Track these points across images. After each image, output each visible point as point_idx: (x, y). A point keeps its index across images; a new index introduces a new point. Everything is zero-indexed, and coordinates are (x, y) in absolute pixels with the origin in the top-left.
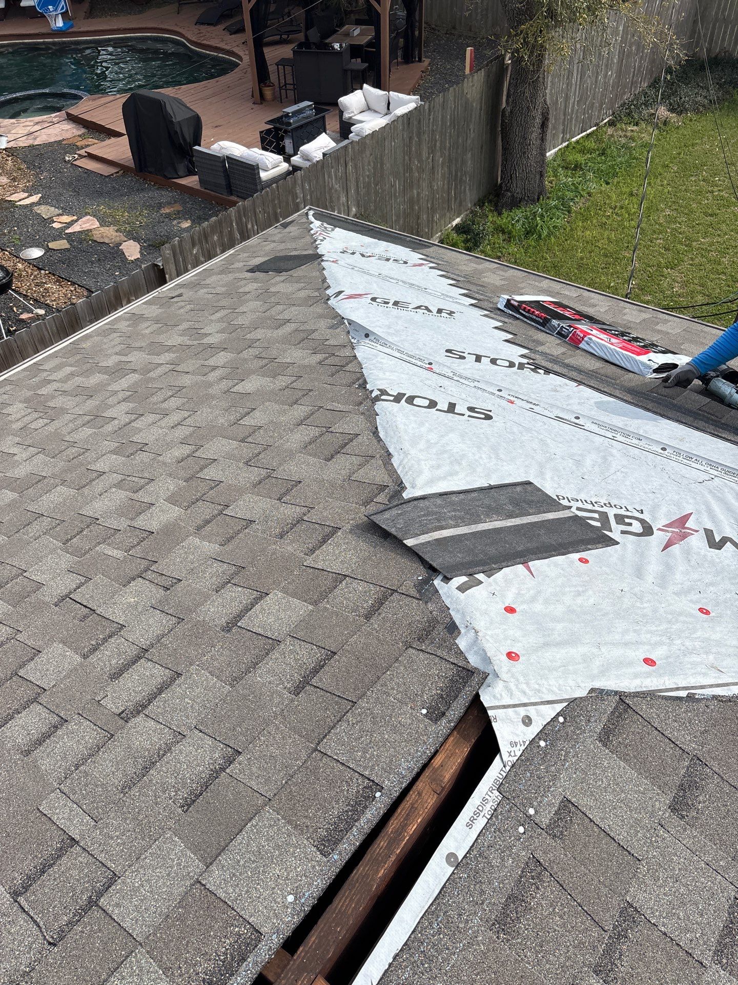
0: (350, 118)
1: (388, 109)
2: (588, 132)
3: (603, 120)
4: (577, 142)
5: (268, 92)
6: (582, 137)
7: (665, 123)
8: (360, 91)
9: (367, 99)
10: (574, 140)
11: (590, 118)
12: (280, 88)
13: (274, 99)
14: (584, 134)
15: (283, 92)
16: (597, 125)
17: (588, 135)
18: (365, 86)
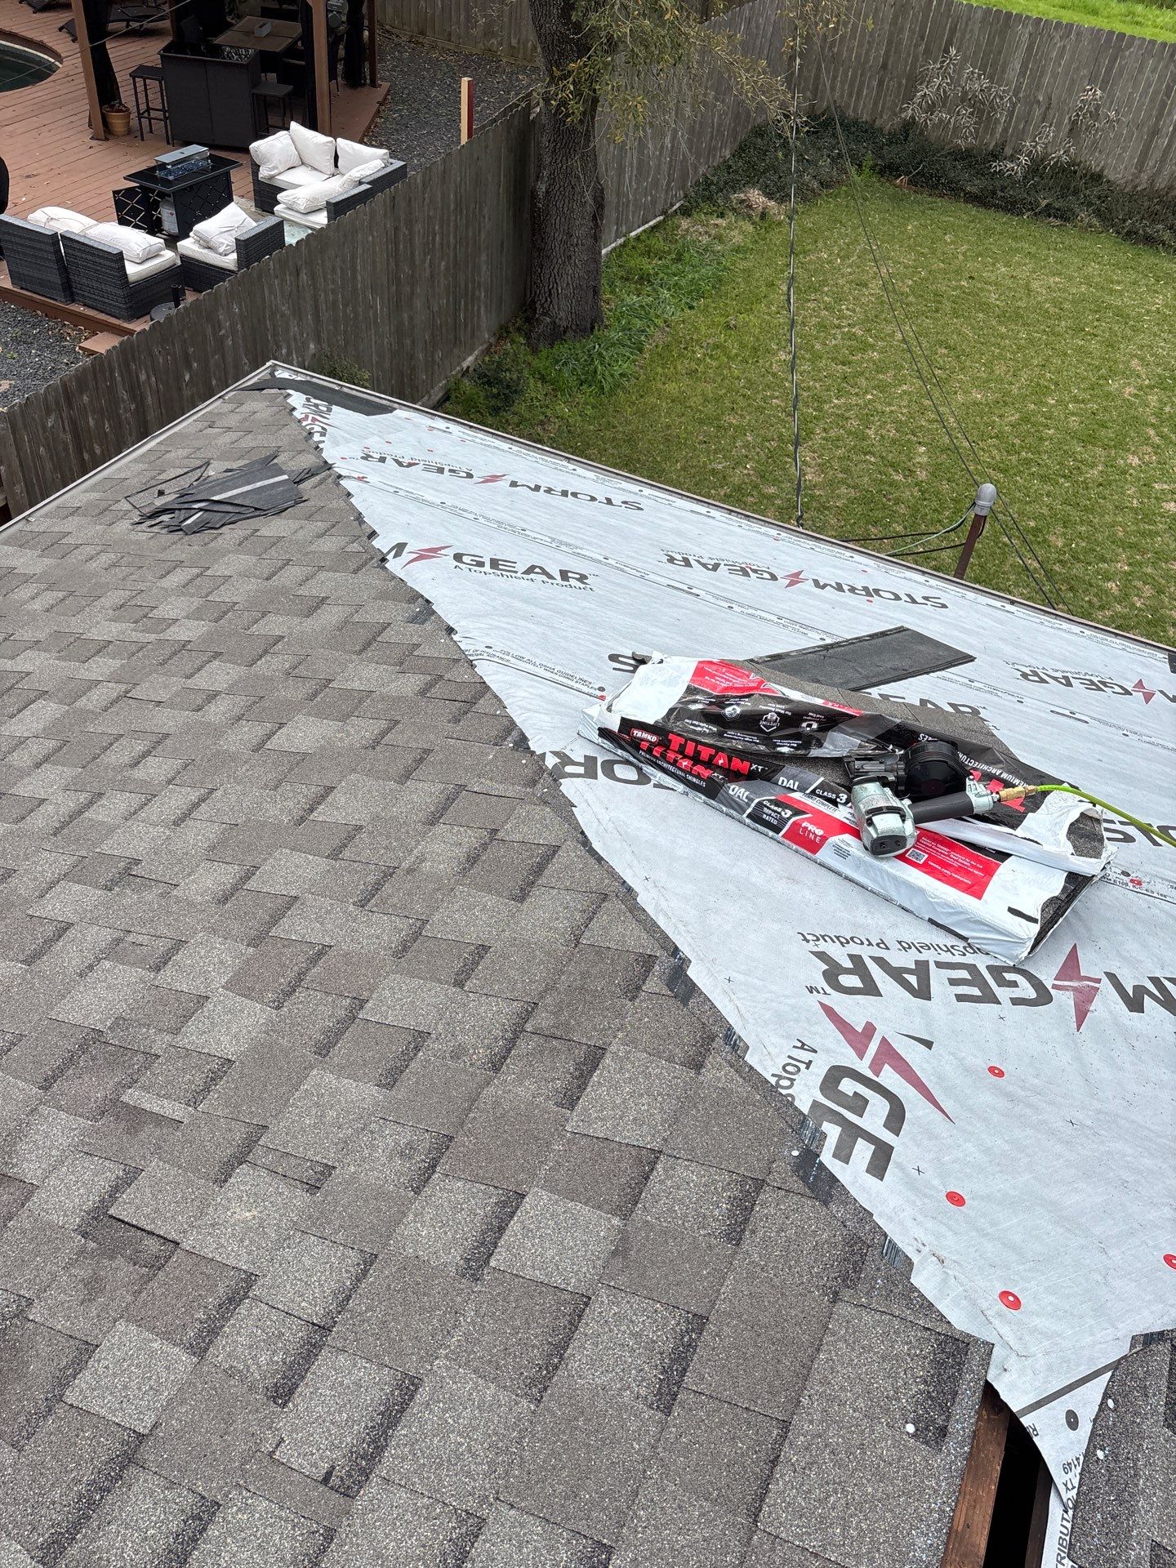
0: (272, 177)
1: (336, 166)
2: (651, 223)
3: (672, 205)
4: (638, 238)
5: (117, 121)
6: (644, 231)
7: (763, 216)
8: (285, 132)
9: (299, 148)
10: (633, 234)
11: (654, 202)
12: (140, 115)
13: (129, 132)
14: (647, 226)
15: (145, 122)
16: (664, 213)
17: (653, 228)
18: (294, 125)
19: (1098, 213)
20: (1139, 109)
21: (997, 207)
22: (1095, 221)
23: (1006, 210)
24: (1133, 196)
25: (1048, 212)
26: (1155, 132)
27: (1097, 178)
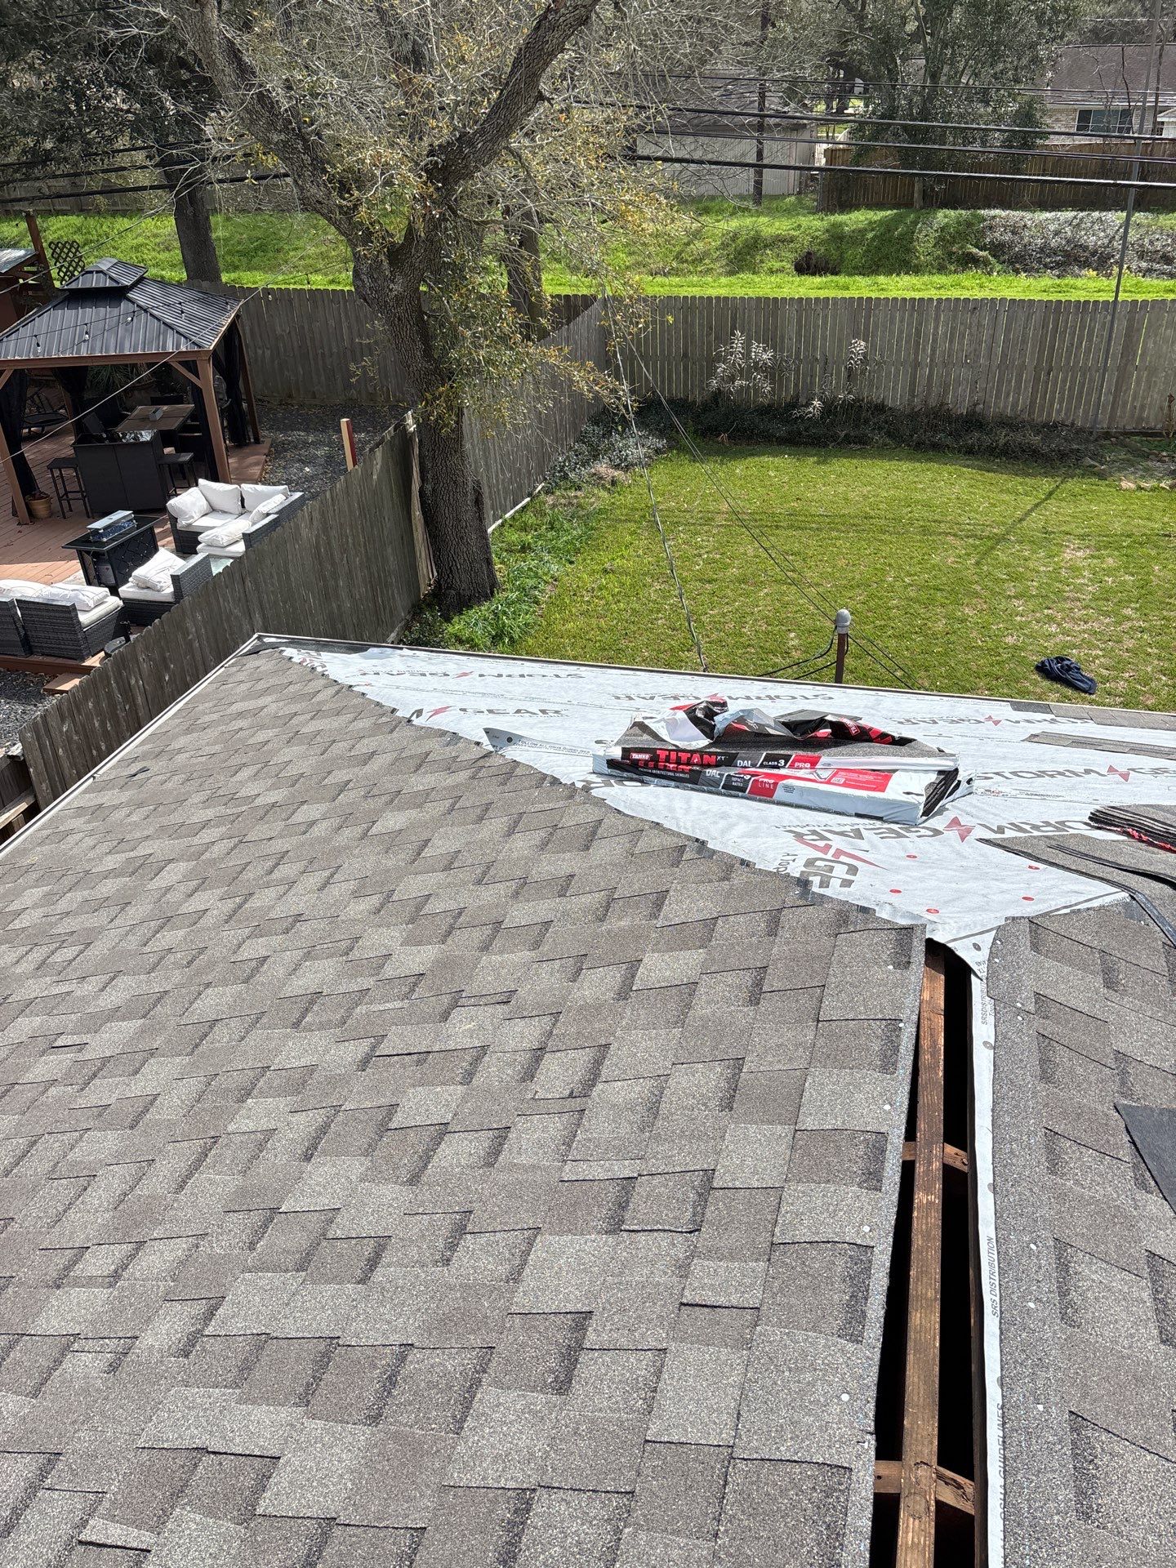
0: (190, 525)
1: (243, 506)
2: (522, 504)
3: (535, 488)
4: (513, 518)
5: (39, 507)
6: (517, 511)
7: (614, 483)
8: (195, 488)
9: (209, 498)
10: (507, 515)
11: (520, 487)
13: (52, 514)
14: (518, 507)
16: (530, 495)
17: (524, 508)
18: (201, 481)
19: (889, 434)
20: (899, 351)
21: (806, 444)
22: (888, 440)
23: (812, 444)
24: (913, 416)
25: (848, 440)
26: (917, 365)
27: (880, 408)
